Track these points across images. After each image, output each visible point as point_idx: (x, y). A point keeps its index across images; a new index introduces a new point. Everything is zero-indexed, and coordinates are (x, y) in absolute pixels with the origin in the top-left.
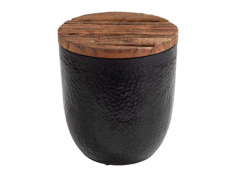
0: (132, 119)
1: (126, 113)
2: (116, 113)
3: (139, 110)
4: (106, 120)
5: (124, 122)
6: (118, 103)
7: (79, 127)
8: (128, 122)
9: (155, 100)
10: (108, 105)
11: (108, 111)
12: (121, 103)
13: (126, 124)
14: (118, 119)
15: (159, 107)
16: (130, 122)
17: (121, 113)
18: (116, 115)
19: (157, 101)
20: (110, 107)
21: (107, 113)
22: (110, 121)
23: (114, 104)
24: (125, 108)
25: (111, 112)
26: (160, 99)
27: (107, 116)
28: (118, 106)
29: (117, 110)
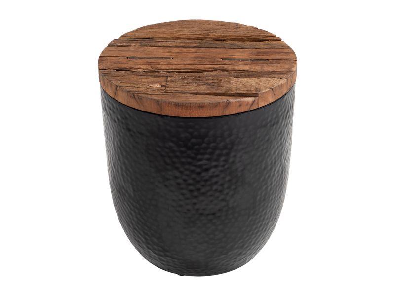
0: (220, 210)
1: (212, 201)
2: (194, 201)
3: (232, 196)
4: (178, 211)
5: (208, 215)
6: (198, 186)
7: (135, 219)
8: (214, 214)
9: (259, 178)
10: (182, 189)
11: (181, 197)
12: (203, 186)
13: (210, 217)
14: (197, 210)
15: (264, 188)
16: (218, 214)
17: (202, 201)
18: (195, 204)
19: (262, 179)
20: (184, 191)
21: (180, 200)
22: (185, 213)
23: (191, 188)
24: (210, 193)
25: (187, 199)
26: (267, 176)
27: (181, 206)
28: (199, 190)
29: (196, 197)
